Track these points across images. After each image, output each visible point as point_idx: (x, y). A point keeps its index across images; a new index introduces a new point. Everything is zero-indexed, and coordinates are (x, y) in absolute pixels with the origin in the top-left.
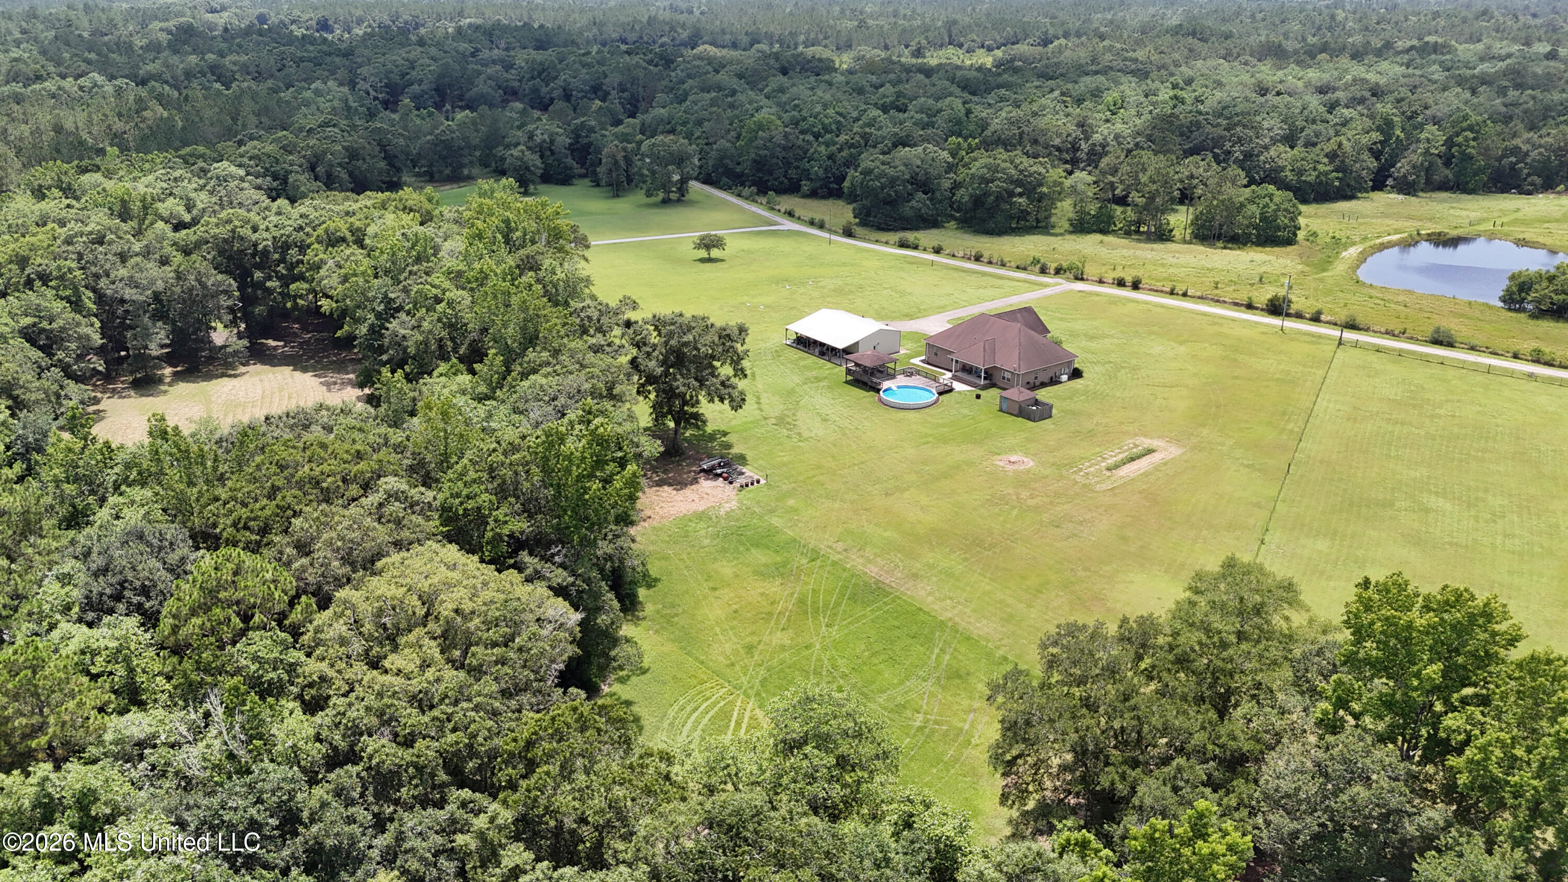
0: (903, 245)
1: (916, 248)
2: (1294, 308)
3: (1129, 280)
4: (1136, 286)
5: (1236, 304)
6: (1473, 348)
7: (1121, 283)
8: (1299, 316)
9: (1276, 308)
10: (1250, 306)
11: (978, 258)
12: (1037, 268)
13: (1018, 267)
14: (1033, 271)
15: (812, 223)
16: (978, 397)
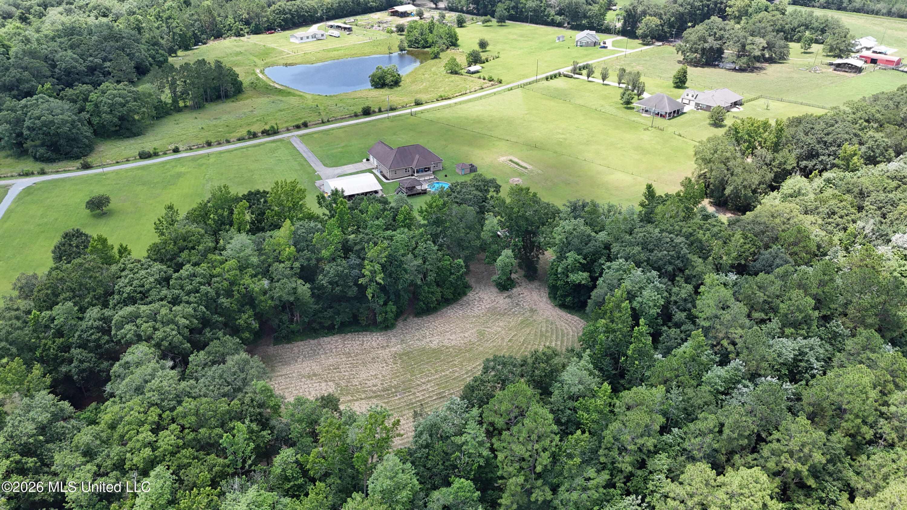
1: (156, 154)
2: (372, 110)
3: (301, 124)
4: (306, 125)
6: (426, 102)
7: (298, 127)
8: (374, 112)
9: (367, 112)
10: (358, 116)
11: (209, 144)
12: (251, 136)
13: (239, 140)
14: (250, 138)
15: (27, 174)
16: (446, 176)
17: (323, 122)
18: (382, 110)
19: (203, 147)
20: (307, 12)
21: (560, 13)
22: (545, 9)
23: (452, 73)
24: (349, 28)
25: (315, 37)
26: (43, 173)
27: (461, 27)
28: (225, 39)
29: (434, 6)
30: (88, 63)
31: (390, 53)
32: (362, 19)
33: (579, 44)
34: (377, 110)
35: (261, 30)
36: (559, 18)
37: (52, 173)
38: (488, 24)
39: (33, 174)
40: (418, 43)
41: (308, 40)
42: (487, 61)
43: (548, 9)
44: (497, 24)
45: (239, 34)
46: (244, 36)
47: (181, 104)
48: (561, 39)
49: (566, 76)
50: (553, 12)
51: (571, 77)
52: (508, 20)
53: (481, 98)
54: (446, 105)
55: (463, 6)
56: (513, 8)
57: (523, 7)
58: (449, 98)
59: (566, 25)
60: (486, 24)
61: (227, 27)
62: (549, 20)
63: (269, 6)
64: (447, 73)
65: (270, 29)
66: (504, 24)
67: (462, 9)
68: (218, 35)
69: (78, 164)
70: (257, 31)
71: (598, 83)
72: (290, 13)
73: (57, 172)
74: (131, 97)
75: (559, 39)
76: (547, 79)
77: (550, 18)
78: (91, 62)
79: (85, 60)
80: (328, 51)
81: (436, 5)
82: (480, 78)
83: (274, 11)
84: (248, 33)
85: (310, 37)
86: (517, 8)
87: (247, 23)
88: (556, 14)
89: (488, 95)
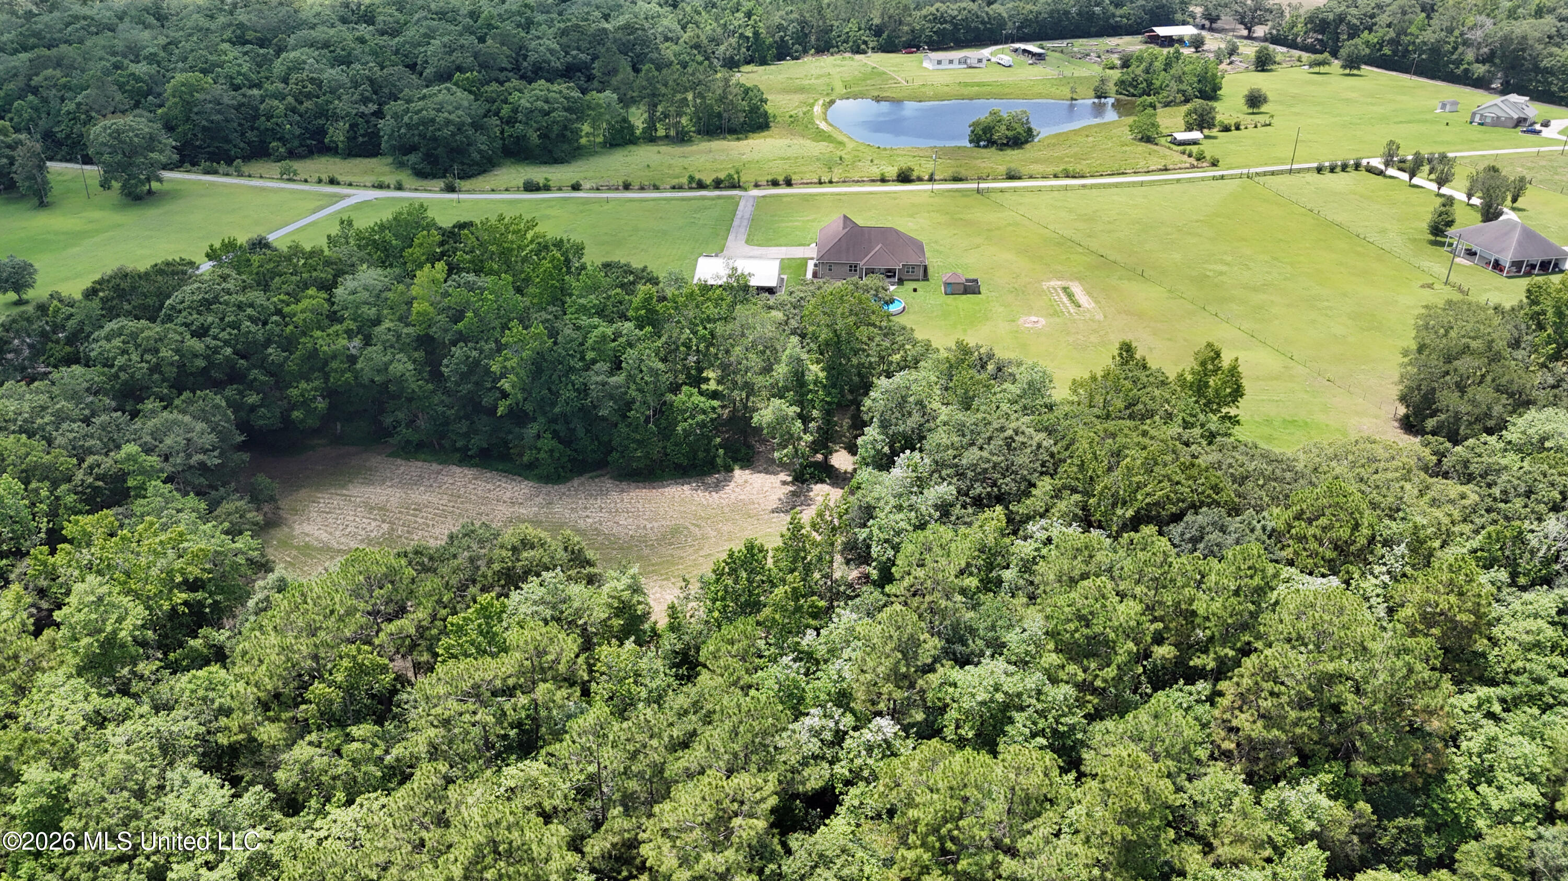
0: (531, 187)
1: (547, 188)
2: (915, 175)
3: (781, 179)
4: (789, 183)
5: (873, 181)
6: (1031, 177)
7: (775, 183)
8: (920, 179)
9: (904, 178)
10: (883, 180)
11: (627, 187)
12: (694, 185)
13: (674, 188)
14: (691, 188)
15: (380, 186)
16: (915, 290)
17: (820, 183)
18: (936, 177)
19: (617, 189)
20: (983, 22)
21: (1488, 59)
22: (1455, 49)
23: (1141, 140)
24: (1040, 55)
25: (965, 62)
26: (399, 187)
27: (1263, 70)
28: (832, 54)
29: (1245, 33)
30: (569, 59)
31: (1072, 99)
32: (1080, 44)
33: (1477, 119)
34: (926, 177)
35: (896, 46)
36: (1480, 70)
37: (410, 190)
38: (1322, 69)
39: (388, 187)
40: (1135, 87)
41: (951, 66)
42: (1238, 128)
43: (1461, 49)
44: (1341, 71)
45: (857, 50)
46: (864, 52)
47: (661, 132)
48: (1448, 108)
49: (1370, 170)
50: (1470, 55)
51: (1381, 173)
52: (1366, 64)
53: (1142, 184)
54: (1061, 186)
55: (1297, 35)
56: (1391, 42)
57: (1410, 43)
58: (1083, 177)
59: (1496, 85)
60: (1316, 69)
61: (843, 37)
62: (1458, 72)
63: (918, 7)
64: (1134, 139)
65: (912, 45)
66: (1355, 72)
67: (1294, 40)
68: (824, 48)
69: (441, 183)
70: (889, 47)
71: (1430, 191)
72: (951, 22)
73: (416, 190)
74: (561, 103)
75: (1444, 106)
76: (1319, 170)
77: (1462, 68)
78: (574, 57)
79: (567, 53)
80: (966, 85)
81: (1250, 30)
82: (1183, 153)
83: (925, 17)
84: (873, 49)
85: (956, 62)
86: (1398, 43)
87: (878, 32)
88: (1477, 61)
89: (1166, 180)
